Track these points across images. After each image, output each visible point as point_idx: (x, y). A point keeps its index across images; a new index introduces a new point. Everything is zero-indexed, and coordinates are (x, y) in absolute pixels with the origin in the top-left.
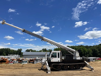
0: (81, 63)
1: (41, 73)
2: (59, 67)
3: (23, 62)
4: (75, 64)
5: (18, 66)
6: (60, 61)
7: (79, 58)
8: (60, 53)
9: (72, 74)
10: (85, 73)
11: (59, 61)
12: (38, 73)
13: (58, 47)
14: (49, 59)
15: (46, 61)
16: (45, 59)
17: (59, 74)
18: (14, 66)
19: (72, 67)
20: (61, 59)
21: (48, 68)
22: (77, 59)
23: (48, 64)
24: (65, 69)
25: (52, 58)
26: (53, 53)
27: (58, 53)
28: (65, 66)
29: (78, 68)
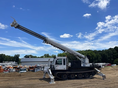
0: (91, 71)
1: (42, 84)
3: (21, 70)
4: (84, 72)
5: (15, 75)
6: (66, 69)
7: (88, 65)
8: (66, 59)
9: (79, 83)
10: (94, 82)
12: (39, 84)
13: (64, 51)
14: (52, 67)
15: (49, 69)
16: (47, 67)
17: (65, 83)
18: (10, 75)
19: (80, 76)
20: (67, 66)
21: (51, 77)
22: (86, 66)
23: (51, 73)
24: (72, 78)
25: (56, 66)
26: (58, 59)
27: (64, 60)
28: (71, 75)
29: (88, 76)
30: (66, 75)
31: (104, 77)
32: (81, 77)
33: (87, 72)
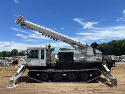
2: (45, 76)
7: (92, 59)
8: (46, 50)
11: (42, 64)
19: (72, 76)
24: (57, 79)
25: (28, 60)
28: (56, 75)
29: (86, 78)
30: (46, 75)
31: (114, 82)
32: (73, 79)
33: (85, 70)
